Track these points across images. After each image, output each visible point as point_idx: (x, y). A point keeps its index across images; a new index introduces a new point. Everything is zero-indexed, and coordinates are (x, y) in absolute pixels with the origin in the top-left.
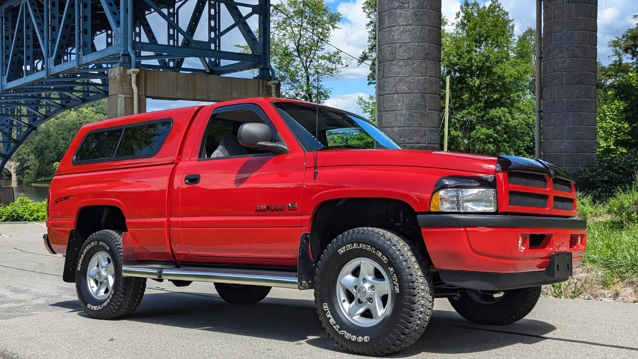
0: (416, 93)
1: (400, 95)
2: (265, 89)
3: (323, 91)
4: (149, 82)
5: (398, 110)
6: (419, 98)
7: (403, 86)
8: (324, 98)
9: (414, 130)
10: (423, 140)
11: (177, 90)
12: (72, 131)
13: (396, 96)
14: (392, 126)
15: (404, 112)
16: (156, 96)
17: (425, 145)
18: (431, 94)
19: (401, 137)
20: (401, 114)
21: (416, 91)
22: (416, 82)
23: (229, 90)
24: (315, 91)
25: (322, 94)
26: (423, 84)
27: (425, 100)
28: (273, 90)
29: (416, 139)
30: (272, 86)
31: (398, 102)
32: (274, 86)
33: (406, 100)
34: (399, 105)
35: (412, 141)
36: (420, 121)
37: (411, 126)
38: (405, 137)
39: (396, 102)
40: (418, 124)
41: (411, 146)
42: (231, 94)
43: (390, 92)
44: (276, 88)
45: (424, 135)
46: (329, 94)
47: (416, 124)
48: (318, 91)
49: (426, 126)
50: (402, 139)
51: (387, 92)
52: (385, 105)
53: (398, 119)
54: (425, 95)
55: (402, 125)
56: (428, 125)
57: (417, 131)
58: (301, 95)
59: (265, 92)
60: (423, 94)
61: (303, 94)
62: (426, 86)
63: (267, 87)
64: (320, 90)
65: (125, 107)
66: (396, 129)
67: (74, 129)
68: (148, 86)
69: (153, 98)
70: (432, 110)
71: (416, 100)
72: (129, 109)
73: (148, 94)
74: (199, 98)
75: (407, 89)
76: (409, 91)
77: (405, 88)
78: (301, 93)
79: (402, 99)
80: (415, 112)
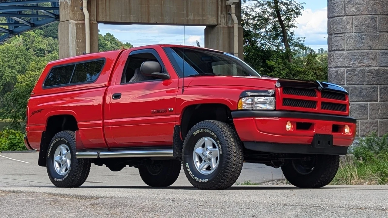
0: (366, 15)
1: (349, 17)
2: (224, 9)
3: (293, 7)
4: (100, 6)
5: (348, 33)
6: (369, 20)
7: (352, 7)
8: (295, 15)
9: (364, 53)
10: (374, 63)
11: (130, 14)
12: (19, 58)
13: (345, 18)
14: (341, 49)
15: (353, 34)
16: (108, 20)
17: (376, 68)
18: (383, 15)
19: (351, 60)
20: (350, 36)
21: (366, 13)
22: (365, 3)
23: (185, 12)
24: (284, 8)
25: (293, 10)
26: (373, 5)
27: (376, 22)
28: (233, 10)
29: (366, 61)
30: (232, 6)
31: (347, 24)
32: (234, 6)
33: (356, 23)
34: (348, 27)
35: (362, 64)
36: (371, 43)
37: (361, 48)
38: (355, 61)
39: (345, 25)
40: (368, 46)
41: (361, 70)
42: (187, 17)
43: (339, 15)
44: (236, 7)
45: (375, 58)
46: (301, 11)
47: (366, 46)
48: (287, 8)
49: (376, 48)
50: (352, 63)
51: (336, 15)
52: (334, 28)
53: (348, 41)
54: (376, 16)
55: (351, 48)
56: (380, 48)
57: (368, 54)
58: (268, 12)
59: (224, 13)
60: (374, 15)
61: (271, 11)
62: (376, 8)
63: (226, 6)
64: (289, 7)
65: (77, 33)
66: (345, 52)
67: (21, 55)
68: (100, 10)
69: (106, 23)
70: (383, 32)
71: (366, 22)
72: (81, 35)
73: (100, 19)
74: (153, 22)
75: (356, 10)
76: (358, 13)
77: (354, 9)
78: (268, 10)
79: (351, 21)
80: (365, 35)
